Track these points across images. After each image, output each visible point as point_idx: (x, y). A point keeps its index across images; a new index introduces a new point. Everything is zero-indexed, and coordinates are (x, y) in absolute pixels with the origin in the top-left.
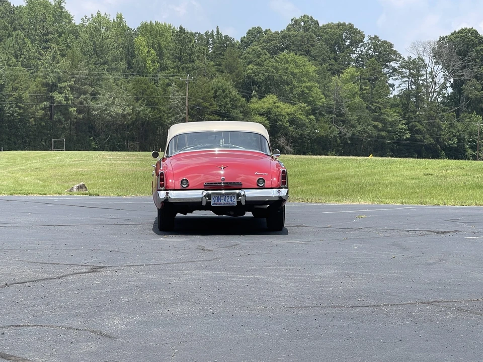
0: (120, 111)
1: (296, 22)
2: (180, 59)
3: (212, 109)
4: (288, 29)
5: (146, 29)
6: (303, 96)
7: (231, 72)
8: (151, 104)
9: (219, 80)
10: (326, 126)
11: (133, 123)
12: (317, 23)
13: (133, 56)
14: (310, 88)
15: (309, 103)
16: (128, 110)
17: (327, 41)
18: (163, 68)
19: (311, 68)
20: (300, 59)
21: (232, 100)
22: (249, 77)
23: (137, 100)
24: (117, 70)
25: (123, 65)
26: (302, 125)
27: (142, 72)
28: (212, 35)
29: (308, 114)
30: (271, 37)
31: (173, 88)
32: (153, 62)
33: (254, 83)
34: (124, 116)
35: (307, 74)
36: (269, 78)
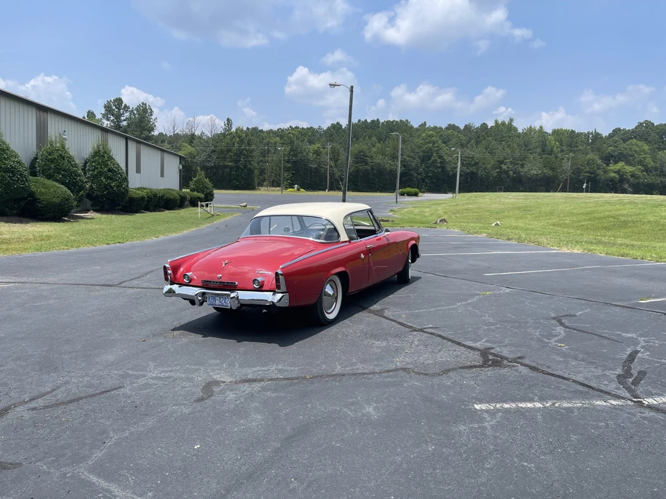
0: (535, 173)
1: (641, 124)
2: (570, 146)
3: (586, 170)
4: (636, 128)
5: (556, 132)
6: (640, 163)
7: (599, 151)
8: (552, 169)
9: (591, 156)
10: (653, 178)
11: (542, 178)
12: (653, 124)
13: (546, 146)
14: (645, 158)
15: (644, 166)
16: (540, 172)
17: (658, 133)
18: (562, 151)
19: (646, 147)
20: (640, 143)
21: (597, 165)
22: (609, 153)
23: (545, 167)
24: (535, 153)
25: (539, 150)
26: (638, 178)
27: (551, 152)
28: (592, 133)
29: (642, 171)
30: (626, 132)
31: (565, 160)
32: (557, 148)
33: (612, 156)
34: (537, 175)
35: (643, 151)
36: (621, 154)
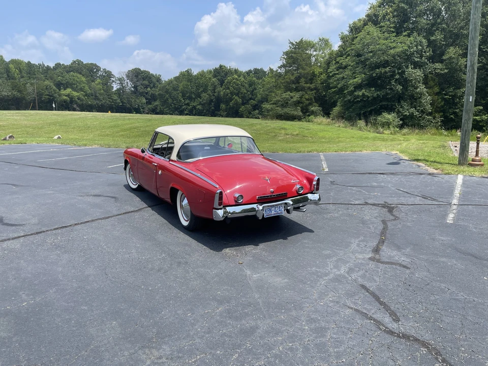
0: (6, 94)
1: (74, 62)
2: (30, 74)
3: (46, 93)
4: (72, 64)
5: (13, 61)
6: (81, 90)
7: (51, 79)
8: (20, 91)
9: (47, 82)
10: (92, 100)
11: (12, 99)
12: (82, 62)
13: (9, 72)
14: (84, 87)
15: (84, 92)
16: (10, 93)
17: (88, 69)
18: (22, 77)
19: (84, 79)
20: (79, 76)
21: (54, 90)
22: (59, 81)
23: (13, 89)
24: (3, 77)
25: (5, 75)
26: (82, 100)
27: (14, 78)
28: (41, 65)
29: (84, 96)
30: (65, 67)
31: (28, 85)
32: (17, 74)
33: (62, 84)
34: (8, 96)
35: (82, 81)
36: (67, 82)
